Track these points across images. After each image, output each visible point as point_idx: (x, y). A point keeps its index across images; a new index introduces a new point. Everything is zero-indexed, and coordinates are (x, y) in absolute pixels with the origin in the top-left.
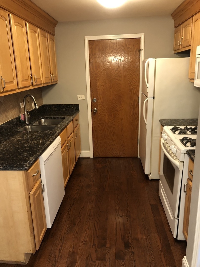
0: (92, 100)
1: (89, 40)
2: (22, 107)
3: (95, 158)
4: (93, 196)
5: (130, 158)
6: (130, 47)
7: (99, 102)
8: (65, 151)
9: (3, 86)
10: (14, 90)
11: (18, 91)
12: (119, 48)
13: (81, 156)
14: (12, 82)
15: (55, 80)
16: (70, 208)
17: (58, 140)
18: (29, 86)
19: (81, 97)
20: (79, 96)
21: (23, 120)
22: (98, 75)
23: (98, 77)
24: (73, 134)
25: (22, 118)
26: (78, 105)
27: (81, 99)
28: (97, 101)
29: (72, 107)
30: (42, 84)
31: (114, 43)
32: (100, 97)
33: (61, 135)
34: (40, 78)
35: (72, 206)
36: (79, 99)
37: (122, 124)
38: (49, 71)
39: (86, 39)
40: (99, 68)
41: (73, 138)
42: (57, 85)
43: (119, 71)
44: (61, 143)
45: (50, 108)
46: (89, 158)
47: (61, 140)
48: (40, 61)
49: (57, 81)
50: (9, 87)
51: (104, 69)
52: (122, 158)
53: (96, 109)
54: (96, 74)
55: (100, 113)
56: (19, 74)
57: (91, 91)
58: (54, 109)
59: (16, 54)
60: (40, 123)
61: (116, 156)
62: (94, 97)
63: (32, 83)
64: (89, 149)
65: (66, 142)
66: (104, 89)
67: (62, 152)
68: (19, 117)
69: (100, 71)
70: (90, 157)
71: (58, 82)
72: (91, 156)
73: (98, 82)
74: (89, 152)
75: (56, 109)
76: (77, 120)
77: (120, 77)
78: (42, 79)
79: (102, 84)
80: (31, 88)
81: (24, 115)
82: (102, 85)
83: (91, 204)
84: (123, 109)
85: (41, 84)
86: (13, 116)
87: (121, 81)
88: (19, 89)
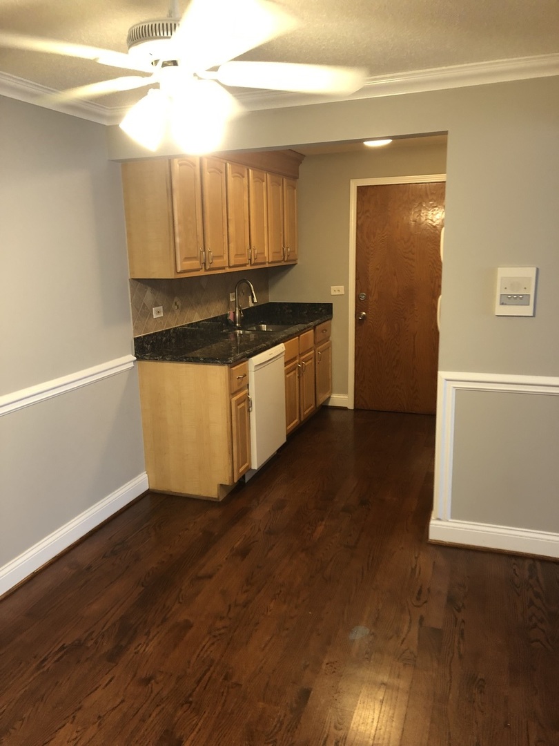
0: (359, 295)
1: (358, 187)
2: (232, 299)
3: (356, 409)
7: (370, 299)
8: (292, 373)
9: (211, 262)
10: (223, 268)
11: (228, 270)
13: (330, 404)
14: (221, 257)
15: (291, 258)
18: (245, 265)
19: (337, 290)
20: (333, 288)
21: (233, 320)
22: (373, 249)
23: (372, 253)
24: (312, 352)
25: (231, 317)
26: (332, 304)
27: (337, 293)
28: (367, 298)
29: (320, 309)
30: (267, 264)
32: (373, 292)
34: (263, 253)
36: (333, 293)
37: (414, 346)
38: (282, 242)
39: (353, 183)
40: (374, 237)
41: (313, 359)
42: (296, 267)
43: (412, 244)
44: (284, 354)
45: (280, 310)
46: (345, 409)
47: (284, 349)
48: (265, 225)
49: (295, 260)
50: (218, 263)
51: (382, 238)
52: (412, 413)
53: (364, 313)
54: (368, 248)
55: (371, 321)
56: (232, 245)
57: (357, 279)
58: (287, 311)
59: (229, 218)
60: (259, 329)
61: (399, 409)
62: (361, 291)
63: (250, 260)
64: (345, 392)
65: (297, 361)
66: (381, 276)
67: (287, 372)
68: (227, 315)
69: (375, 242)
70: (348, 408)
71: (299, 262)
72: (351, 406)
73: (371, 263)
74: (347, 397)
75: (291, 311)
76: (327, 331)
77: (413, 254)
78: (266, 255)
79: (378, 267)
80: (248, 267)
81: (235, 313)
82: (378, 269)
84: (417, 316)
85: (264, 263)
86: (218, 312)
87: (414, 261)
88: (230, 267)
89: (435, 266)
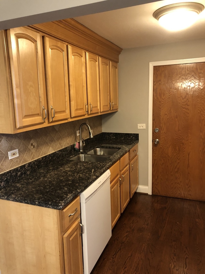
0: (154, 130)
1: (154, 66)
2: (78, 135)
3: (153, 195)
4: (144, 243)
5: (198, 201)
6: (202, 72)
7: (162, 132)
8: (116, 186)
9: (53, 116)
10: (66, 119)
11: (70, 120)
12: (188, 74)
13: (138, 191)
14: (64, 111)
15: (114, 108)
16: (115, 254)
17: (108, 173)
18: (84, 115)
19: (141, 126)
20: (139, 125)
21: (78, 148)
22: (163, 103)
23: (162, 105)
24: (128, 166)
25: (77, 146)
26: (138, 134)
27: (141, 128)
28: (159, 131)
29: (131, 137)
30: (99, 113)
31: (183, 68)
32: (163, 128)
33: (111, 168)
34: (97, 107)
35: (118, 252)
36: (139, 128)
37: (189, 160)
38: (109, 99)
39: (151, 64)
40: (164, 96)
41: (129, 171)
42: (117, 113)
43: (187, 99)
44: (110, 177)
45: (108, 136)
46: (146, 194)
47: (110, 174)
48: (98, 89)
49: (117, 109)
50: (59, 116)
51: (169, 96)
52: (187, 199)
53: (157, 140)
54: (160, 102)
55: (162, 145)
56: (73, 103)
57: (153, 120)
58: (112, 137)
59: (70, 83)
60: (95, 152)
61: (179, 197)
62: (156, 127)
63: (88, 112)
64: (147, 184)
65: (119, 176)
66: (168, 119)
67: (112, 188)
68: (74, 145)
69: (164, 99)
70: (148, 194)
71: (119, 110)
72: (150, 193)
73: (162, 111)
74: (147, 188)
75: (114, 137)
76: (135, 151)
77: (189, 106)
78: (99, 108)
79: (166, 113)
80: (87, 116)
81: (79, 143)
82: (166, 114)
83: (140, 253)
84: (190, 143)
85: (98, 113)
86: (68, 144)
87: (189, 110)
88: (71, 118)
89: (202, 113)
